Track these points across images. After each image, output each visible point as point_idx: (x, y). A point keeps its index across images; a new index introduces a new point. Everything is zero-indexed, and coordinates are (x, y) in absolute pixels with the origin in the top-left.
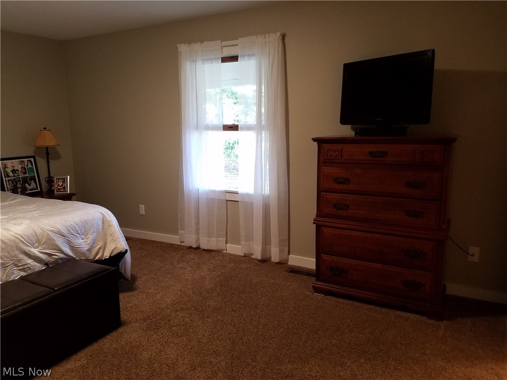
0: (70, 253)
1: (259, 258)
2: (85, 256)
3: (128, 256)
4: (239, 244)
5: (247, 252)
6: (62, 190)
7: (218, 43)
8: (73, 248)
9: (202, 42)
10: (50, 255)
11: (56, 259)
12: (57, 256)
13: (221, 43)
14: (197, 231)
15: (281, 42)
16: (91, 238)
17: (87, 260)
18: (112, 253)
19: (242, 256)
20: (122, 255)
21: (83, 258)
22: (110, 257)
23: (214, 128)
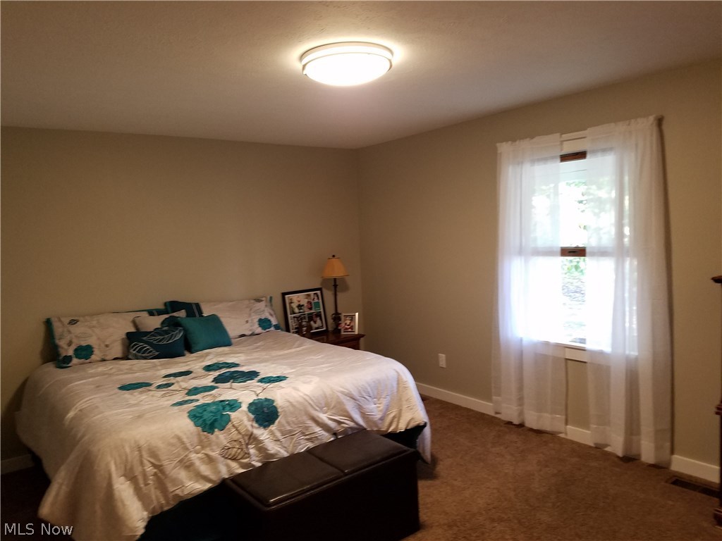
0: (361, 422)
1: (620, 454)
2: (377, 426)
3: (427, 431)
4: (588, 428)
5: (600, 441)
6: (350, 330)
7: (556, 137)
8: (364, 415)
9: (532, 137)
10: (339, 423)
11: (346, 429)
12: (347, 424)
13: (561, 137)
14: (521, 400)
15: (655, 129)
16: (384, 402)
17: (378, 432)
18: (407, 426)
19: (590, 447)
20: (419, 429)
21: (375, 429)
22: (406, 430)
23: (548, 252)
